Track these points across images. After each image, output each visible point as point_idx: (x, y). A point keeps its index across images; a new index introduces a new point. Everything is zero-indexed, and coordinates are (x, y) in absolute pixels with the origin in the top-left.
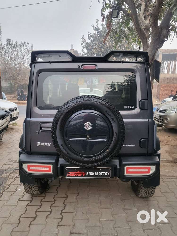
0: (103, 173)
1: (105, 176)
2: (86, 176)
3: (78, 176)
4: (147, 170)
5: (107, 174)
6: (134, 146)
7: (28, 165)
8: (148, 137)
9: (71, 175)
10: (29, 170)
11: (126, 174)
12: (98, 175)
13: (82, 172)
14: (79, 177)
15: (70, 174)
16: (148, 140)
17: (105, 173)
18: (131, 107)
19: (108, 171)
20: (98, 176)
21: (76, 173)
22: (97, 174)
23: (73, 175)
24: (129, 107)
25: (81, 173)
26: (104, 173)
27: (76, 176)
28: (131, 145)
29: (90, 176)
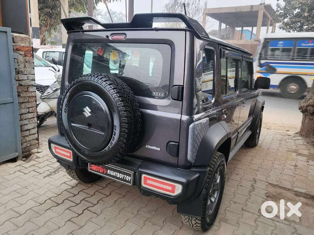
0: (124, 177)
1: (126, 181)
2: (106, 174)
3: (99, 172)
4: (170, 188)
5: (128, 178)
6: (159, 149)
7: (55, 147)
9: (93, 169)
11: (143, 185)
12: (119, 177)
13: (103, 168)
14: (100, 173)
15: (92, 167)
17: (126, 177)
18: (161, 94)
19: (130, 175)
20: (119, 178)
21: (98, 167)
23: (95, 170)
24: (158, 94)
27: (97, 171)
28: (155, 148)
29: (110, 175)
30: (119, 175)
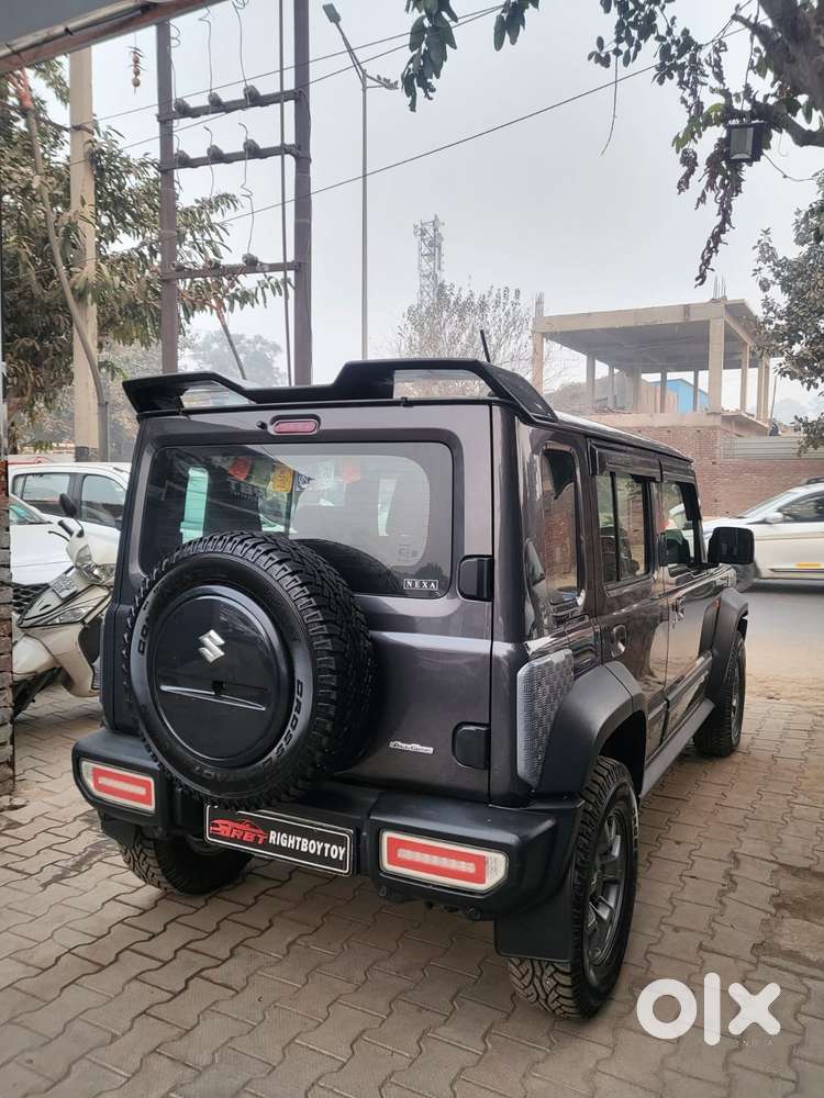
0: (323, 849)
1: (329, 861)
2: (266, 845)
3: (241, 841)
4: (470, 868)
5: (336, 852)
6: (430, 750)
7: (94, 769)
8: (487, 721)
9: (222, 833)
10: (98, 786)
11: (387, 866)
12: (305, 850)
13: (255, 828)
14: (246, 844)
15: (217, 826)
16: (488, 733)
17: (329, 849)
18: (429, 584)
19: (340, 842)
20: (307, 855)
21: (237, 825)
22: (303, 844)
23: (228, 834)
24: (421, 585)
25: (254, 830)
26: (327, 846)
27: (234, 840)
28: (418, 746)
29: (278, 849)
30: (307, 845)
